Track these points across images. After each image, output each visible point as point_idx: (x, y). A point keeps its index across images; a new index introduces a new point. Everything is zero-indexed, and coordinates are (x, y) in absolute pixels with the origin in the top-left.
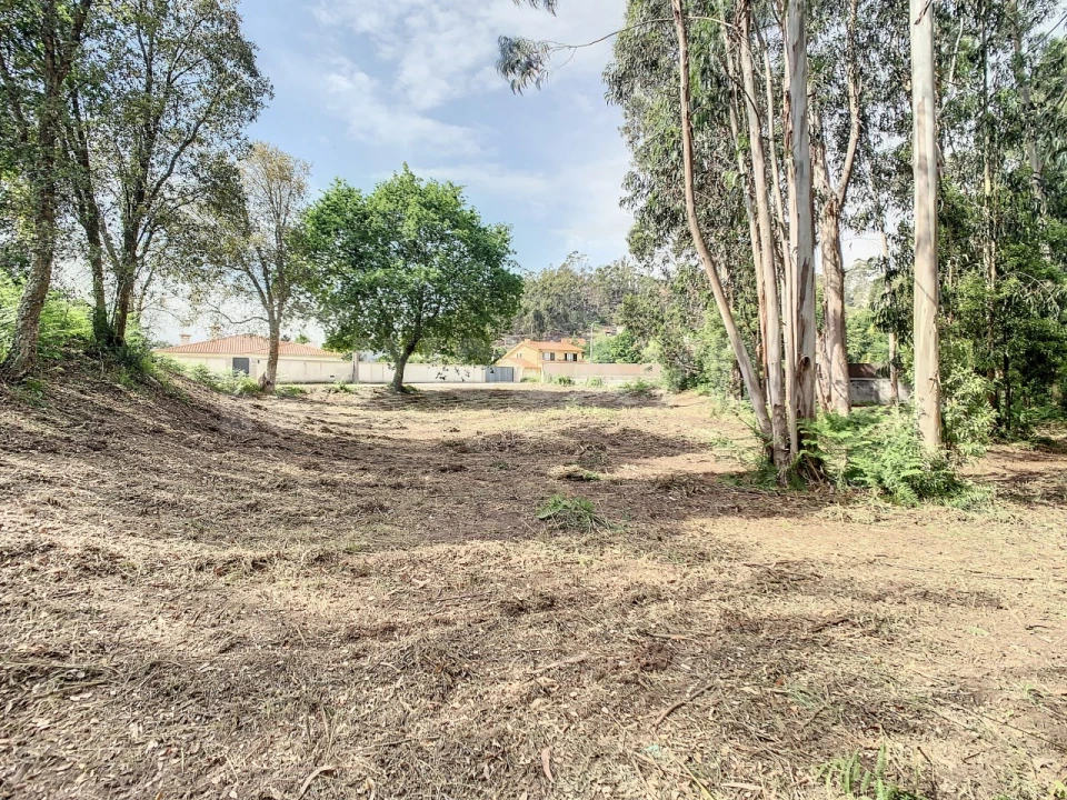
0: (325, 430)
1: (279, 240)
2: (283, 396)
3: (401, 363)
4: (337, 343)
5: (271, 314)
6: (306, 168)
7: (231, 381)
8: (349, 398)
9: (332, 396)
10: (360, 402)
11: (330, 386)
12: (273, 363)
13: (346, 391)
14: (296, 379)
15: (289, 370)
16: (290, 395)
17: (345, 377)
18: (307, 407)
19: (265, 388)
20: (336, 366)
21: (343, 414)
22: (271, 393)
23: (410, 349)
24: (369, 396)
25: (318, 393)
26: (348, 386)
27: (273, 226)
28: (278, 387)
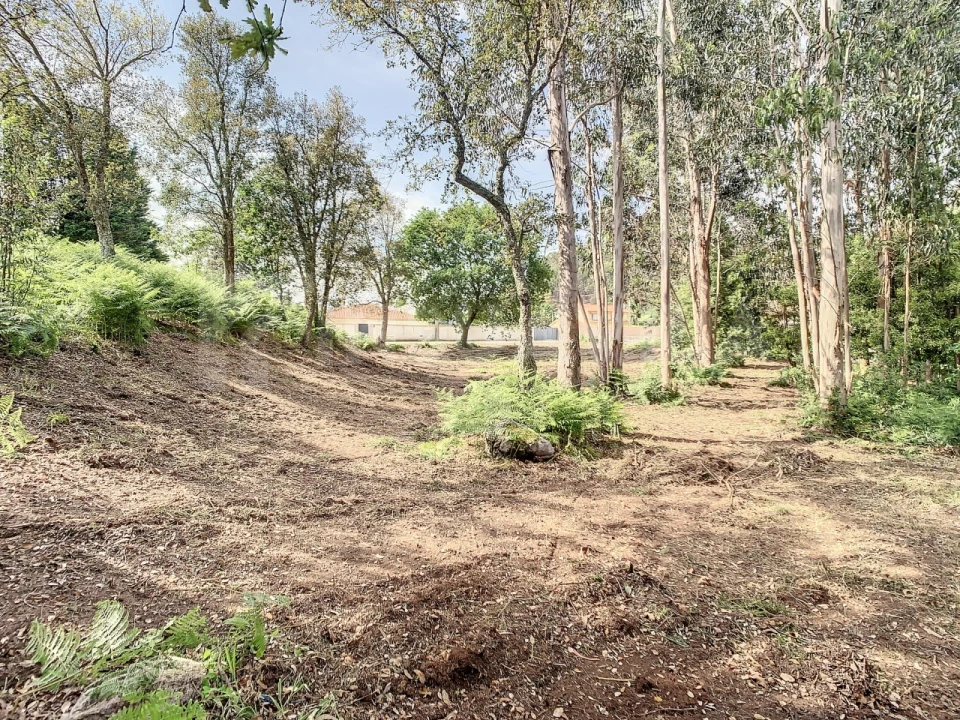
0: (413, 370)
1: (388, 252)
2: (390, 350)
3: (466, 328)
4: (423, 315)
5: (384, 299)
6: (403, 204)
7: (361, 341)
8: (431, 351)
9: (420, 350)
10: (438, 354)
11: (419, 343)
12: (385, 329)
13: (429, 347)
14: (398, 338)
15: (394, 333)
16: (396, 350)
17: (430, 337)
18: (404, 357)
19: (381, 344)
20: (424, 329)
21: (425, 361)
22: (383, 348)
23: (473, 317)
24: (444, 350)
25: (411, 348)
26: (431, 343)
27: (384, 243)
28: (387, 344)
